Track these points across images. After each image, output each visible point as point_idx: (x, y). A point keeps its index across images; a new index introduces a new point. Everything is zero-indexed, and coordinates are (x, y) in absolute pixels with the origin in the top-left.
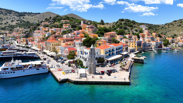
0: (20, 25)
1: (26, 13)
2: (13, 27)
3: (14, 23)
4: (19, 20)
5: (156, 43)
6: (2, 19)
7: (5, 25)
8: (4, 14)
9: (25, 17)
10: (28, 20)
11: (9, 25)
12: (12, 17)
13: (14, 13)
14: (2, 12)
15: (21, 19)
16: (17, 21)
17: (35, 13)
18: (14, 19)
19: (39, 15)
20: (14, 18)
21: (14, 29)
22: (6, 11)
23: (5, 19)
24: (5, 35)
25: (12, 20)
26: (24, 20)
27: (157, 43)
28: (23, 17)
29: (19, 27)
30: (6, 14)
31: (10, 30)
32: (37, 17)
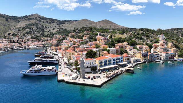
0: (58, 32)
1: (66, 21)
2: (54, 35)
3: (54, 31)
4: (58, 28)
5: (166, 54)
6: (47, 27)
7: (48, 33)
8: (49, 23)
9: (64, 25)
10: (66, 28)
11: (51, 32)
12: (54, 26)
13: (56, 21)
14: (47, 22)
15: (60, 27)
16: (57, 29)
17: (73, 21)
18: (55, 28)
19: (76, 22)
20: (55, 26)
21: (53, 36)
22: (50, 20)
23: (48, 27)
24: (46, 41)
25: (54, 29)
26: (63, 27)
27: (168, 54)
28: (62, 25)
29: (58, 34)
30: (50, 23)
31: (51, 37)
32: (74, 25)
